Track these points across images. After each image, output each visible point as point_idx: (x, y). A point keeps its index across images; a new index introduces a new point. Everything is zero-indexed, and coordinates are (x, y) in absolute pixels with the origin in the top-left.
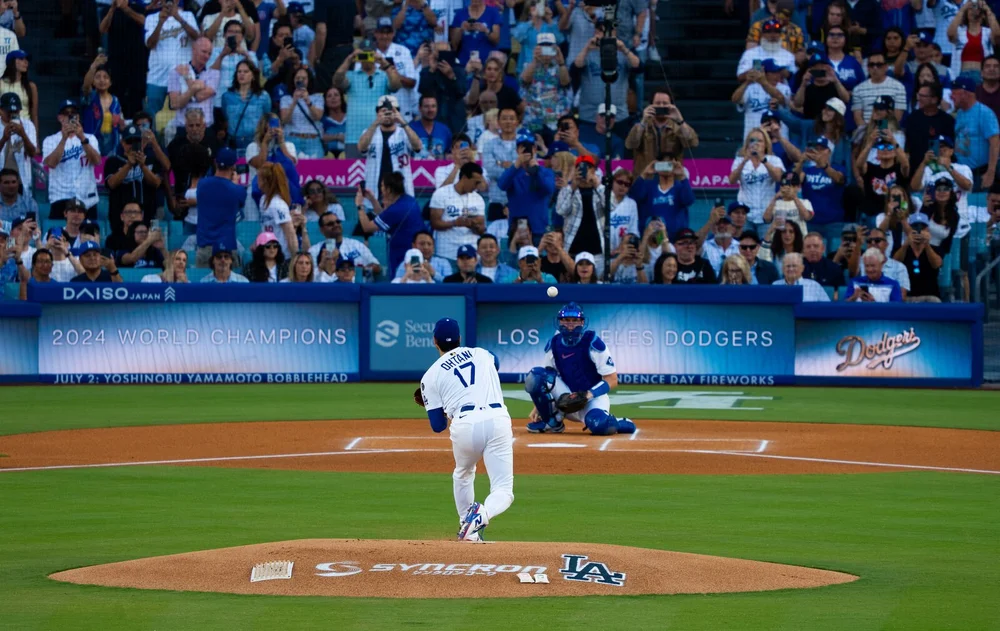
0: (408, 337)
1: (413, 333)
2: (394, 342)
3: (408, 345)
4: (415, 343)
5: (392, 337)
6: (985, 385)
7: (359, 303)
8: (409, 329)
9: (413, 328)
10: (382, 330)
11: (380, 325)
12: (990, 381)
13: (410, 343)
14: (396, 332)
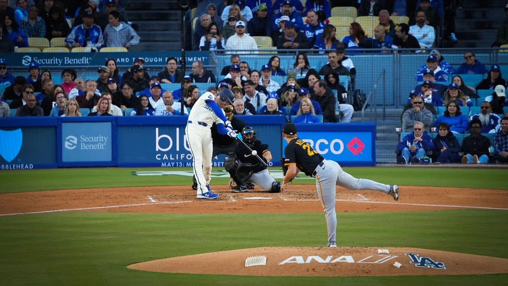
0: (82, 144)
1: (85, 142)
2: (75, 147)
3: (82, 148)
4: (86, 147)
5: (74, 145)
6: (378, 165)
7: (56, 127)
8: (82, 140)
9: (85, 140)
10: (68, 141)
11: (67, 138)
12: (380, 163)
13: (83, 147)
14: (75, 142)
